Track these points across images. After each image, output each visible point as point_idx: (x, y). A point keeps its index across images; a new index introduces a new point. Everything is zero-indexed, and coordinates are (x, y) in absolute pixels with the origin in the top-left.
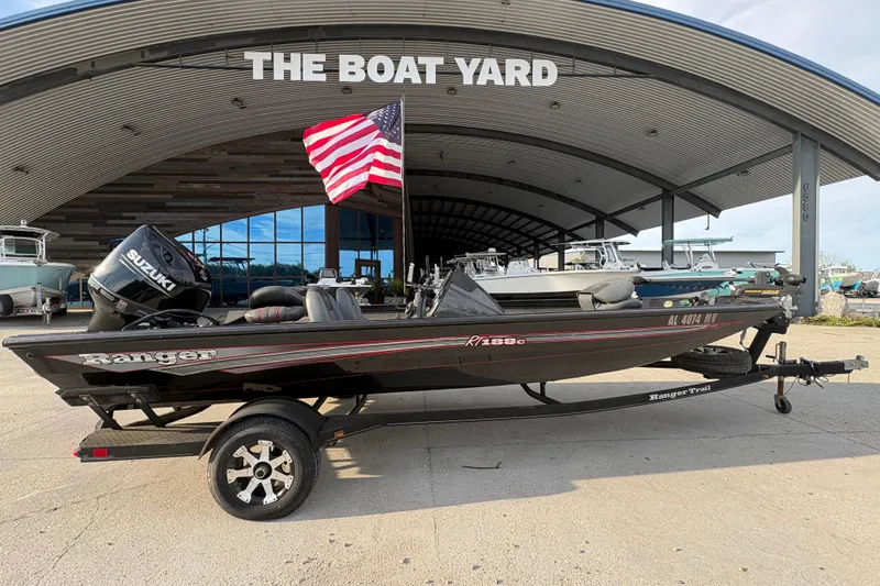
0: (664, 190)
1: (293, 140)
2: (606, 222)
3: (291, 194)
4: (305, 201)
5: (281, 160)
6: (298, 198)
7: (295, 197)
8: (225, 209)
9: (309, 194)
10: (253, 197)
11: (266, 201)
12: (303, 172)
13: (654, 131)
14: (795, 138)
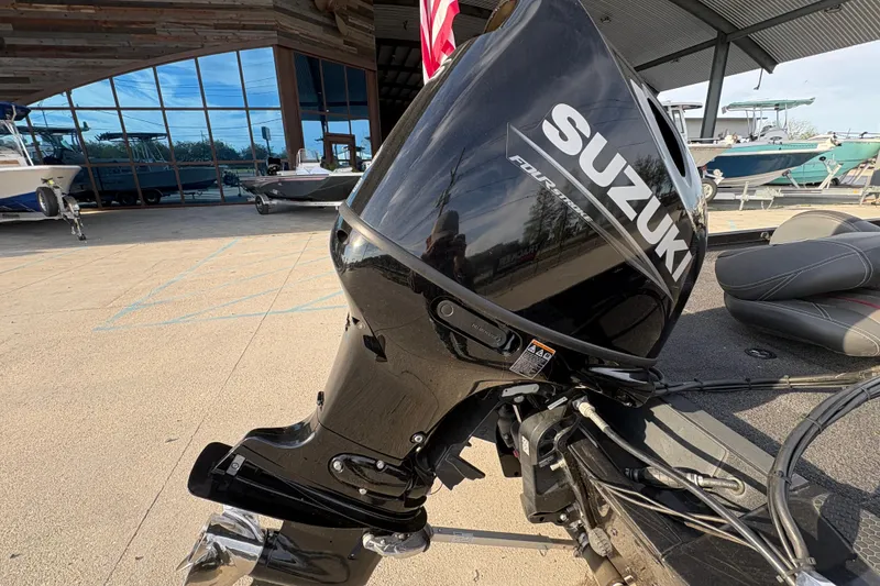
0: (720, 32)
3: (216, 27)
4: (241, 40)
6: (229, 33)
7: (225, 33)
8: (111, 52)
9: (244, 27)
10: (153, 32)
11: (178, 38)
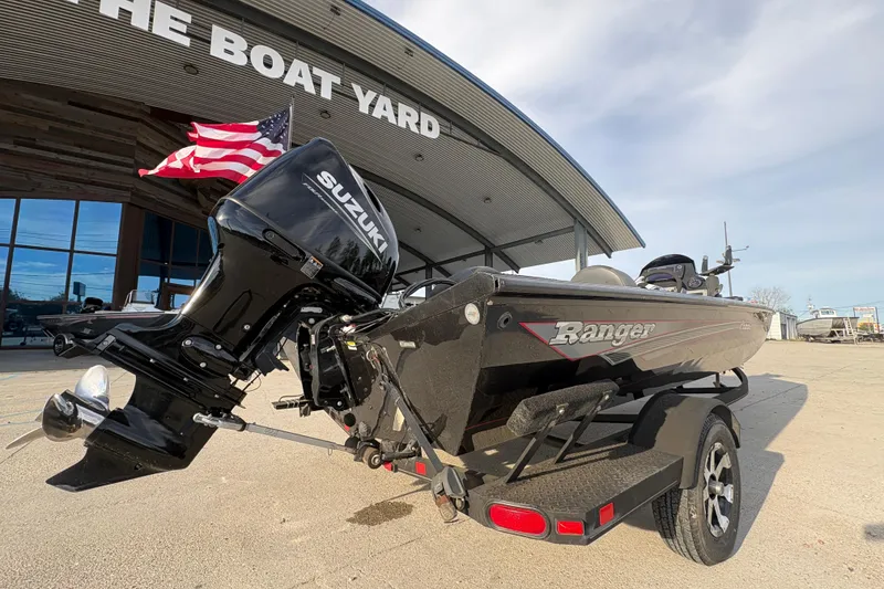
0: (487, 247)
1: (70, 103)
2: (434, 270)
4: (84, 192)
5: (44, 126)
7: (67, 184)
12: (86, 152)
13: (488, 199)
14: (575, 222)
